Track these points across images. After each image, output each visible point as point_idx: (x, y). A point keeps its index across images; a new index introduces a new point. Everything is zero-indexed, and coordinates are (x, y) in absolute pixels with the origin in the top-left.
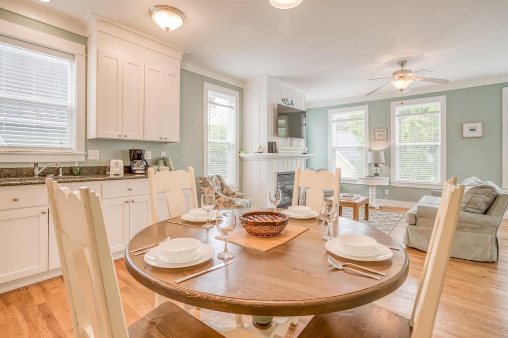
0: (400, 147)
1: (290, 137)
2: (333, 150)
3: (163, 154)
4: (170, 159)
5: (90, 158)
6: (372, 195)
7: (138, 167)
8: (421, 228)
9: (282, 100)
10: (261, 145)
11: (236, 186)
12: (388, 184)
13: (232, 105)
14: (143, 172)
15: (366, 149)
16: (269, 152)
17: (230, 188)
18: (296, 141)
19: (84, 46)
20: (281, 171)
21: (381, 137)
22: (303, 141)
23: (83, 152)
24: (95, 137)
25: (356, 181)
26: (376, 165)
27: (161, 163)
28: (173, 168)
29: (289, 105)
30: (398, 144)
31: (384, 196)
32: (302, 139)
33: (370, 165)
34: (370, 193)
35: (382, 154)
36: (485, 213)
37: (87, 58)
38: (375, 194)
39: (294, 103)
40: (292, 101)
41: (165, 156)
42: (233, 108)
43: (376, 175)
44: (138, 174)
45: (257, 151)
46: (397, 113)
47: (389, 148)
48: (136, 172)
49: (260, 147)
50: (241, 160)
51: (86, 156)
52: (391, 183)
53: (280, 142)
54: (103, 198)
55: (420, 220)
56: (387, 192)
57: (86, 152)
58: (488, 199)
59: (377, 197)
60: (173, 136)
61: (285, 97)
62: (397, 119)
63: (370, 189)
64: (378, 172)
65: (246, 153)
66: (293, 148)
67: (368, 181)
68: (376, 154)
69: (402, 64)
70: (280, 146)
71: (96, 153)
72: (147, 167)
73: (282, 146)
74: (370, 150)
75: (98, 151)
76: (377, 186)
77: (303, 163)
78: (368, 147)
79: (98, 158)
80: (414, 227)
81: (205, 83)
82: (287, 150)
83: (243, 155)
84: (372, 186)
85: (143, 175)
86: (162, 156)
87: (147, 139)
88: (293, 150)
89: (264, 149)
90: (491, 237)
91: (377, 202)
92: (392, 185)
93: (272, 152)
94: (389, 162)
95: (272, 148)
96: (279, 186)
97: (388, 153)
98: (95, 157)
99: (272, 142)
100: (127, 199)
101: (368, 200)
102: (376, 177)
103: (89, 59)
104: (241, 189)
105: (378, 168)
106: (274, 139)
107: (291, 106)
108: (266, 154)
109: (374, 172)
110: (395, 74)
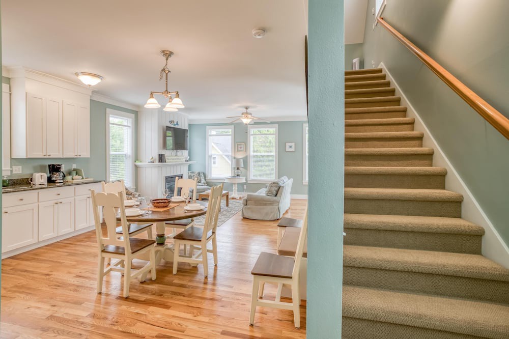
0: (254, 156)
1: (176, 149)
2: (210, 157)
3: (74, 166)
4: (82, 170)
5: (14, 172)
6: (235, 190)
7: (57, 177)
8: (249, 206)
9: (170, 122)
10: (153, 156)
11: (132, 188)
12: (245, 182)
13: (129, 125)
14: (62, 181)
15: (232, 156)
16: (159, 162)
17: (129, 189)
18: (180, 152)
19: (8, 85)
20: (168, 175)
21: (242, 149)
22: (185, 153)
23: (9, 169)
24: (25, 157)
25: (224, 180)
26: (238, 169)
27: (74, 173)
28: (84, 177)
29: (175, 125)
30: (252, 153)
31: (243, 190)
32: (185, 151)
33: (234, 168)
34: (234, 188)
35: (242, 160)
36: (276, 196)
37: (10, 94)
38: (236, 188)
39: (179, 123)
40: (177, 122)
41: (75, 168)
42: (130, 127)
43: (238, 175)
44: (57, 183)
45: (149, 161)
46: (252, 133)
47: (247, 157)
48: (56, 182)
49: (152, 158)
50: (136, 167)
51: (11, 171)
52: (247, 181)
53: (168, 154)
54: (40, 201)
55: (248, 202)
56: (245, 187)
57: (11, 168)
58: (276, 189)
59: (239, 191)
60: (86, 154)
61: (172, 119)
62: (252, 137)
63: (234, 186)
64: (239, 173)
65: (141, 162)
66: (178, 157)
67: (232, 180)
68: (238, 161)
69: (247, 108)
70: (168, 156)
71: (19, 169)
72: (64, 176)
73: (169, 156)
74: (234, 158)
75: (21, 167)
76: (238, 184)
77: (186, 168)
78: (233, 156)
79: (21, 172)
80: (246, 206)
81: (107, 109)
82: (173, 159)
83: (138, 163)
84: (235, 184)
85: (62, 184)
86: (73, 168)
87: (64, 157)
88: (178, 159)
89: (155, 159)
90: (277, 207)
91: (238, 195)
92: (248, 182)
93: (162, 162)
94: (246, 166)
95: (161, 158)
96: (167, 186)
97: (246, 160)
98: (19, 172)
99: (162, 155)
100: (56, 201)
101: (228, 193)
102: (238, 177)
103: (12, 95)
104: (136, 190)
105: (239, 171)
106: (163, 152)
107: (176, 126)
108: (157, 163)
109: (236, 174)
110: (243, 114)
